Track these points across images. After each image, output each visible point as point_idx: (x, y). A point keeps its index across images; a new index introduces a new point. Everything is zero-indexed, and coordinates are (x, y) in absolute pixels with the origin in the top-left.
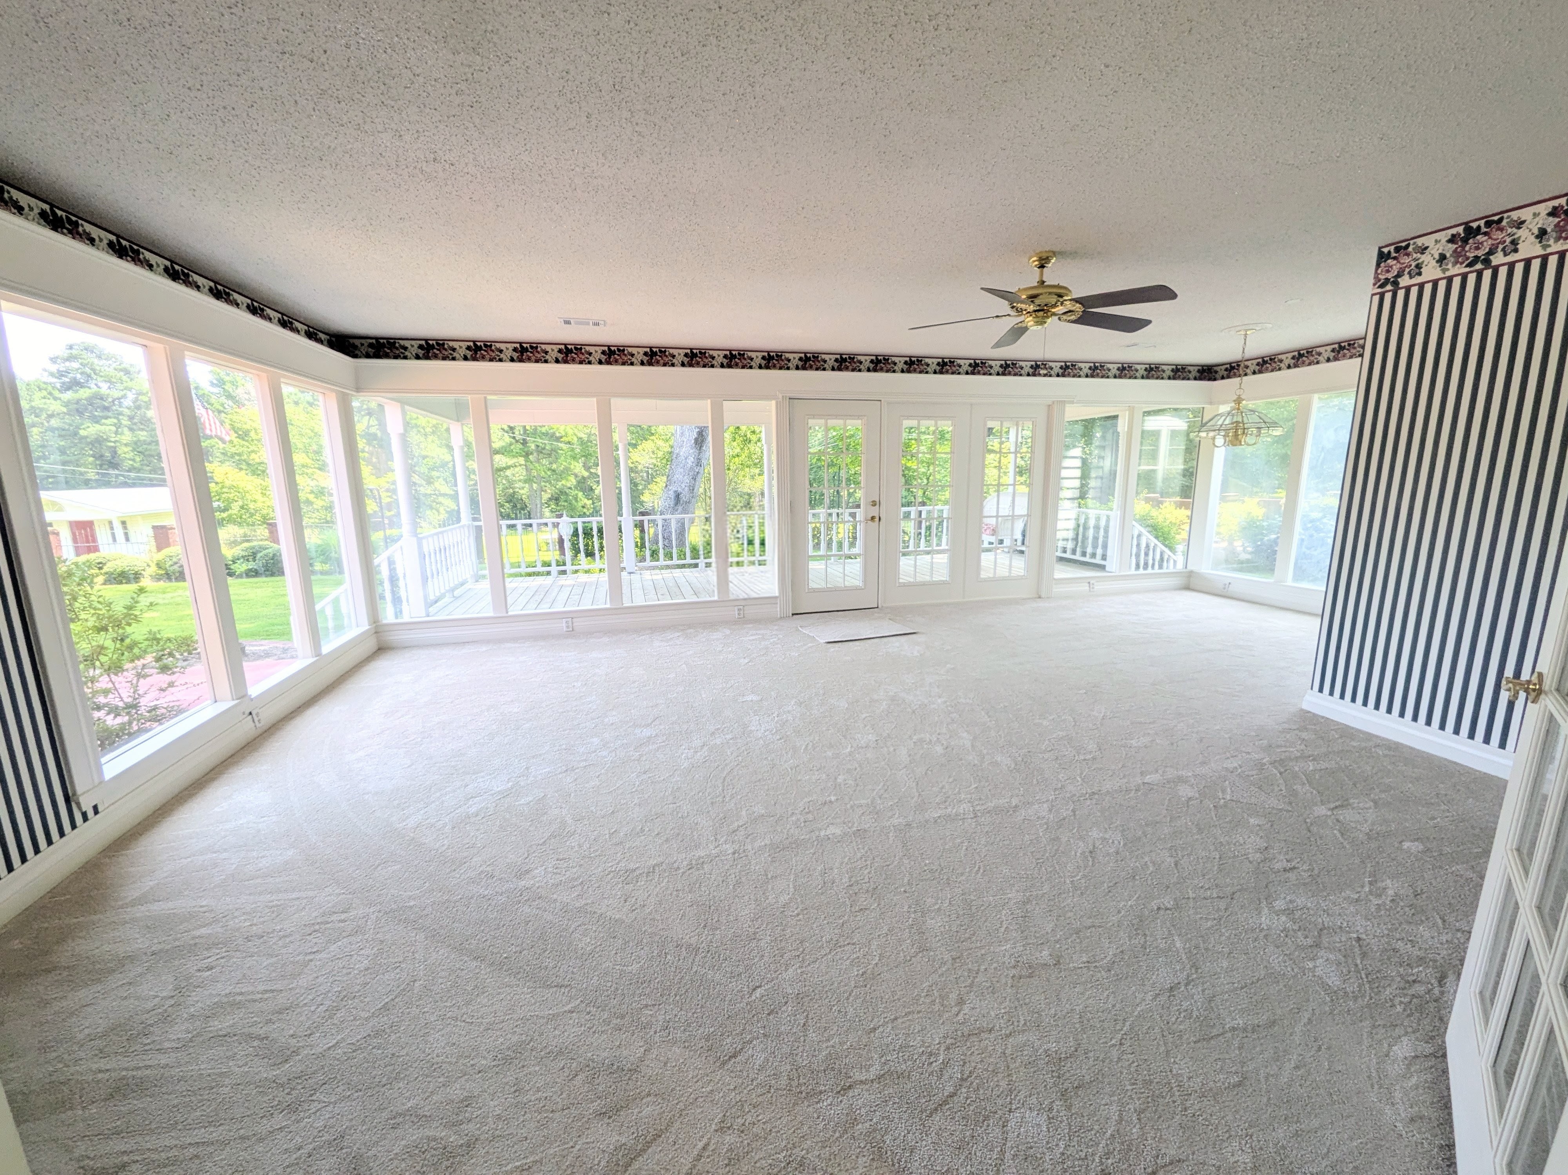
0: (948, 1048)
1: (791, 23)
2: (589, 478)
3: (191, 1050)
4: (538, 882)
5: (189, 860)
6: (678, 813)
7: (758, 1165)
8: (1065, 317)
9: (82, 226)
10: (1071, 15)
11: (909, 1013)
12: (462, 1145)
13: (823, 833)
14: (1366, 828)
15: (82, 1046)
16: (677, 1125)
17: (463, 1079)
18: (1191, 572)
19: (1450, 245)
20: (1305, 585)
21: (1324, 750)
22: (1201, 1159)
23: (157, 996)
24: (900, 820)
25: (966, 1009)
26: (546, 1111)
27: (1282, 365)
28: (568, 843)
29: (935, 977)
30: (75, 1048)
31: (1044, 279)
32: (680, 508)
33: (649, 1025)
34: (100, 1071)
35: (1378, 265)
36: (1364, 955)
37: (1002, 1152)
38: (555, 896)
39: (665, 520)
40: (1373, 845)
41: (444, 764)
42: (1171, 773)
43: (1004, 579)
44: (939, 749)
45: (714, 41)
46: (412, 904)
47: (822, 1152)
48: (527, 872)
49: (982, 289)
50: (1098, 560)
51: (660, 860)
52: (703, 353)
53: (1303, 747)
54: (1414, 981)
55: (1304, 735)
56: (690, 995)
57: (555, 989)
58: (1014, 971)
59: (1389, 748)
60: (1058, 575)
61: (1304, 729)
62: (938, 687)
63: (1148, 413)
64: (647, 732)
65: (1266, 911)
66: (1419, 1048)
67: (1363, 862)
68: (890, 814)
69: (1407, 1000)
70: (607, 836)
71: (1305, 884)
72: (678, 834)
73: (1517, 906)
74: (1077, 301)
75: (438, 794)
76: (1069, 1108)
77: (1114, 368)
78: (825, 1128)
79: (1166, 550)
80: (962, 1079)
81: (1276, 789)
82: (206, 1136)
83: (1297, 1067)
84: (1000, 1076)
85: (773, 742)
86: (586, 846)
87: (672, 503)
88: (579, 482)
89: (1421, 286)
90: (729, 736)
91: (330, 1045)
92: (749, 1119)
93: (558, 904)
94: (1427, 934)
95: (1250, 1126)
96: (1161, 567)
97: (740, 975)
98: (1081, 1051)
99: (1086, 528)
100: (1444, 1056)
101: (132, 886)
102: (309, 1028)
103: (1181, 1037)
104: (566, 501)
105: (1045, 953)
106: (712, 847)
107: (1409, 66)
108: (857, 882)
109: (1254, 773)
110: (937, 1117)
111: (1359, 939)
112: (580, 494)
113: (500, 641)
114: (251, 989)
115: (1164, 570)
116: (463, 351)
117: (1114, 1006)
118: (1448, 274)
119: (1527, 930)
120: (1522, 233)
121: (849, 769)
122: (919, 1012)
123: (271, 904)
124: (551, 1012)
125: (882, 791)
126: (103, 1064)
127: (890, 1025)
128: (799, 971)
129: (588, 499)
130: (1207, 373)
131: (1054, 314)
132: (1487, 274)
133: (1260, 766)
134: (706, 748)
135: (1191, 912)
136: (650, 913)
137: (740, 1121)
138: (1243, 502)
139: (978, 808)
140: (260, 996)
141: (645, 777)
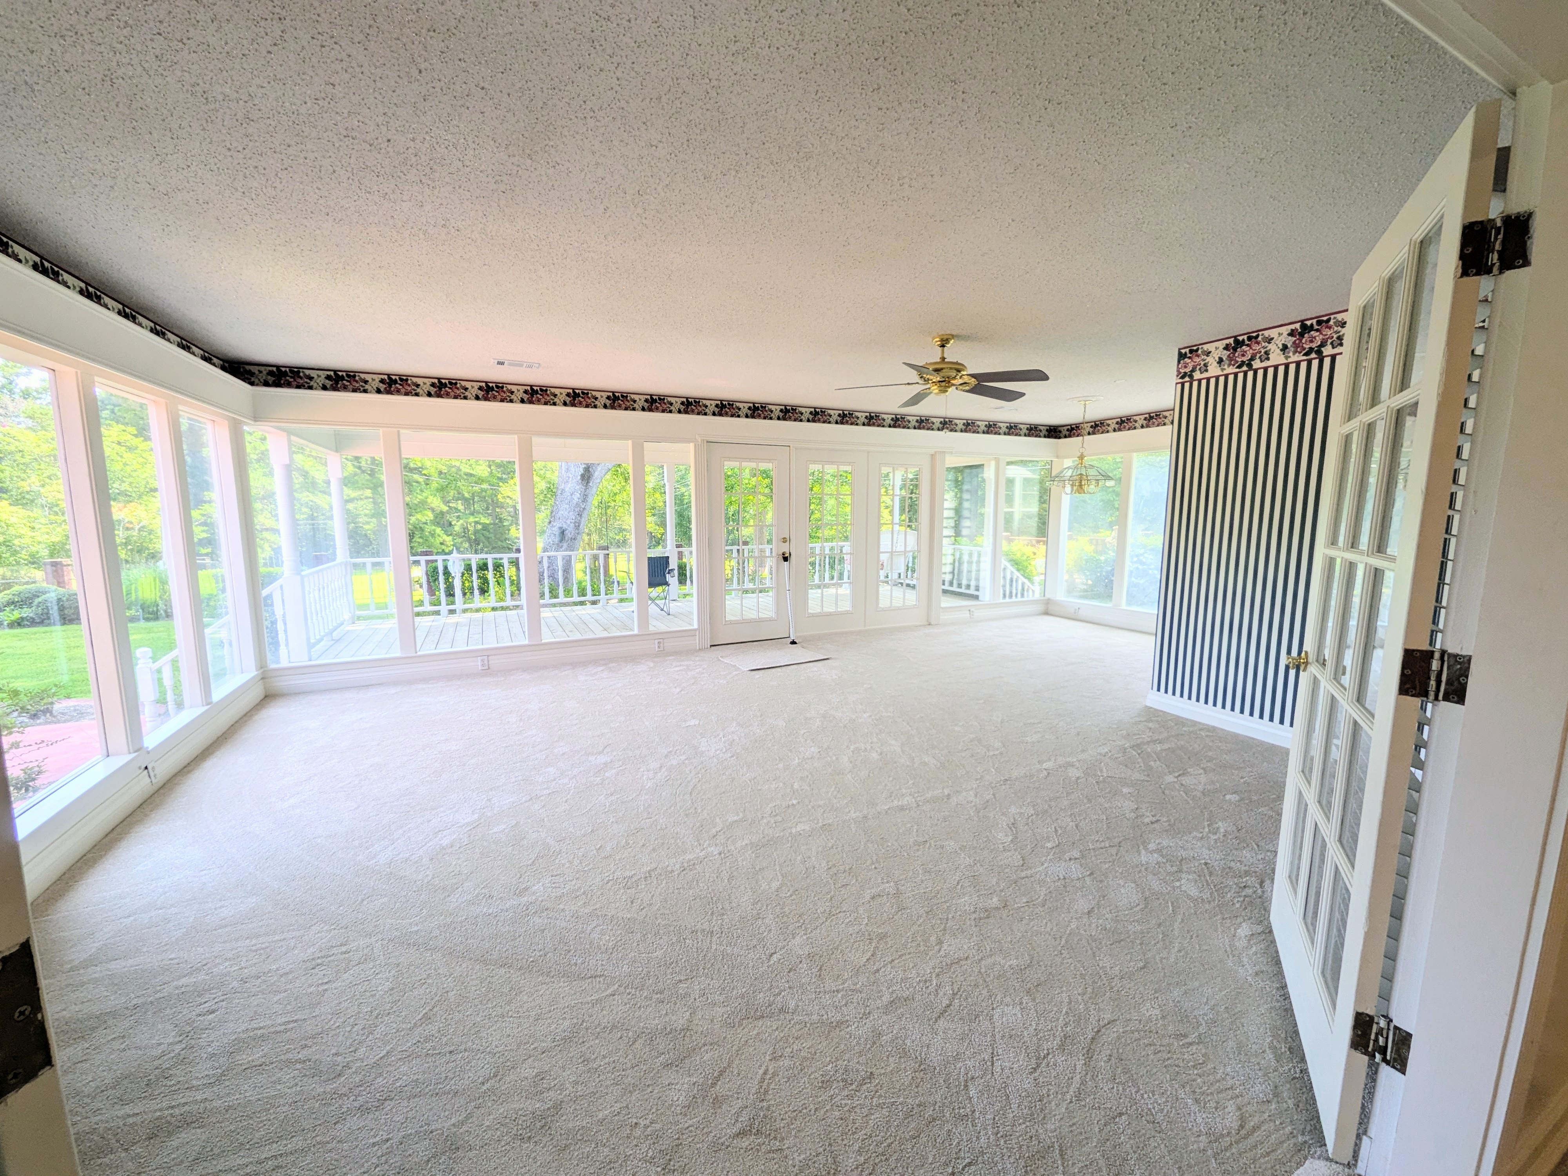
0: (938, 975)
1: (797, 169)
2: (448, 512)
3: (227, 1083)
4: (540, 896)
5: (132, 918)
6: (656, 826)
7: (812, 1077)
8: (961, 387)
9: (12, 247)
10: (994, 188)
11: (902, 955)
12: (549, 1109)
13: (794, 831)
14: (1201, 788)
15: (95, 1097)
16: (737, 1062)
17: (530, 1060)
18: (1049, 599)
19: (1225, 352)
20: (1134, 608)
21: (1165, 735)
22: (1128, 1017)
23: (160, 1044)
24: (857, 814)
25: (945, 946)
26: (618, 1071)
27: (1109, 428)
28: (557, 861)
29: (915, 927)
30: (86, 1100)
31: (945, 356)
32: (565, 545)
33: (687, 995)
34: (129, 1116)
35: (1179, 362)
36: (1211, 874)
37: (993, 1036)
38: (561, 906)
39: (549, 557)
40: (1207, 799)
41: (395, 803)
42: (1061, 760)
43: (899, 609)
44: (875, 755)
45: (734, 173)
46: (416, 928)
47: (861, 1059)
48: (526, 889)
49: (905, 363)
50: (972, 591)
51: (653, 866)
52: (624, 396)
53: (1151, 734)
54: (1245, 887)
55: (1151, 725)
56: (717, 967)
57: (590, 980)
58: (974, 916)
59: (1209, 731)
60: (943, 605)
61: (1149, 720)
62: (861, 704)
63: (1009, 463)
64: (602, 759)
65: (1143, 852)
66: (1254, 929)
67: (1202, 812)
68: (847, 810)
69: (1242, 899)
70: (595, 851)
71: (1167, 831)
72: (663, 844)
73: (1307, 805)
74: (973, 376)
75: (401, 832)
76: (1034, 1000)
77: (982, 425)
78: (858, 1043)
79: (1026, 581)
80: (954, 994)
81: (1138, 766)
82: (281, 1148)
83: (1179, 951)
84: (981, 988)
85: (726, 759)
86: (576, 862)
87: (557, 540)
88: (436, 517)
89: (1208, 380)
90: (683, 757)
91: (381, 1055)
92: (796, 1048)
93: (567, 913)
94: (1248, 855)
95: (1156, 992)
96: (1022, 595)
97: (755, 947)
98: (1034, 962)
99: (960, 563)
100: (1271, 932)
101: (73, 950)
102: (351, 1045)
103: (1101, 943)
104: (421, 537)
105: (995, 900)
106: (698, 851)
107: (1203, 240)
108: (834, 865)
109: (1120, 755)
110: (941, 1022)
111: (1206, 864)
112: (438, 530)
113: (409, 682)
114: (269, 1022)
115: (1025, 599)
116: (376, 384)
117: (1052, 929)
118: (1225, 372)
119: (1315, 816)
120: (1272, 347)
121: (801, 777)
122: (909, 954)
123: (254, 948)
124: (593, 998)
125: (835, 793)
126: (128, 1110)
127: (889, 966)
128: (805, 937)
129: (448, 535)
130: (1053, 432)
131: (953, 385)
132: (1250, 374)
133: (1124, 750)
134: (664, 770)
135: (1093, 858)
136: (659, 910)
137: (789, 1050)
138: (1077, 540)
139: (919, 799)
140: (284, 1027)
141: (613, 798)
